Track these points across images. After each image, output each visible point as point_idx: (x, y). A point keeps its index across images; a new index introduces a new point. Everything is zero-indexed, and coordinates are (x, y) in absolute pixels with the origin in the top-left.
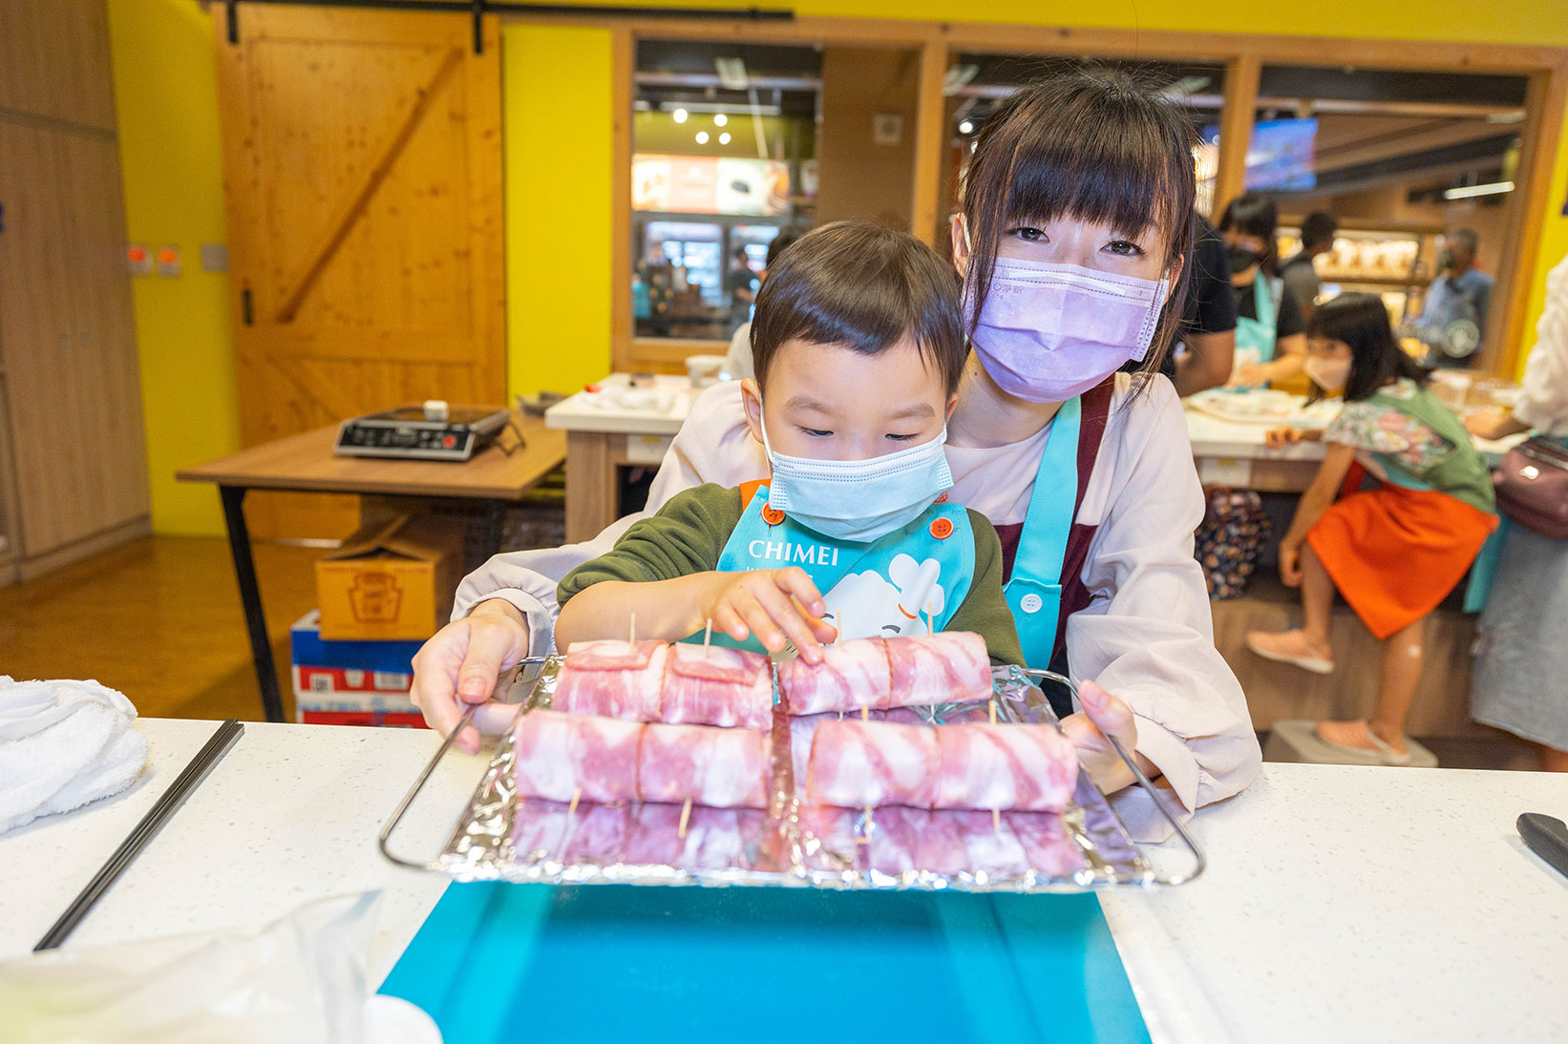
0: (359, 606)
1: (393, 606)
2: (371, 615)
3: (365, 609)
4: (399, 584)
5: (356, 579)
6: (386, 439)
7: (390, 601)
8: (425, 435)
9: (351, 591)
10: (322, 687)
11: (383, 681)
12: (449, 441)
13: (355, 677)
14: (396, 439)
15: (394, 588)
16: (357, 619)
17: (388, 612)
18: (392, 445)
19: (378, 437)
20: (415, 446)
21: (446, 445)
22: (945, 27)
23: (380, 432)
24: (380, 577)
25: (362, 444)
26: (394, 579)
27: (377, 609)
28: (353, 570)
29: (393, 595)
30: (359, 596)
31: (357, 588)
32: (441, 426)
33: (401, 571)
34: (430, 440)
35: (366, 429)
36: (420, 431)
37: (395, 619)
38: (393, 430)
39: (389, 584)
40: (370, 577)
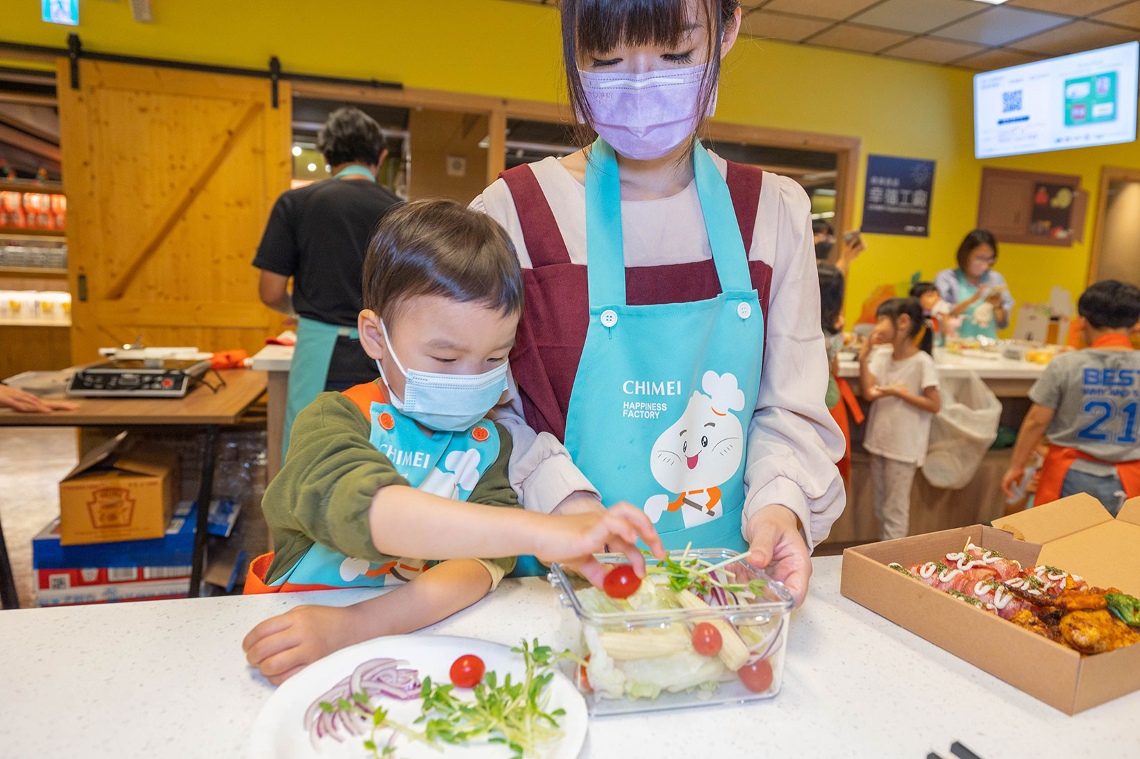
0: (97, 516)
1: (127, 513)
2: (106, 522)
3: (102, 519)
4: (132, 496)
5: (94, 494)
6: (113, 383)
7: (124, 510)
8: (147, 379)
9: (89, 504)
10: (60, 584)
11: (115, 575)
12: (167, 383)
13: (90, 574)
14: (121, 382)
15: (128, 499)
16: (95, 527)
17: (122, 519)
18: (118, 387)
19: (106, 381)
20: (139, 388)
21: (167, 387)
22: (505, 102)
23: (107, 377)
24: (116, 491)
25: (92, 387)
26: (128, 492)
27: (113, 517)
28: (91, 487)
29: (127, 505)
30: (96, 508)
31: (95, 502)
32: (161, 372)
33: (136, 485)
34: (151, 382)
35: (95, 376)
36: (142, 376)
37: (129, 524)
38: (119, 376)
39: (124, 495)
40: (106, 492)
